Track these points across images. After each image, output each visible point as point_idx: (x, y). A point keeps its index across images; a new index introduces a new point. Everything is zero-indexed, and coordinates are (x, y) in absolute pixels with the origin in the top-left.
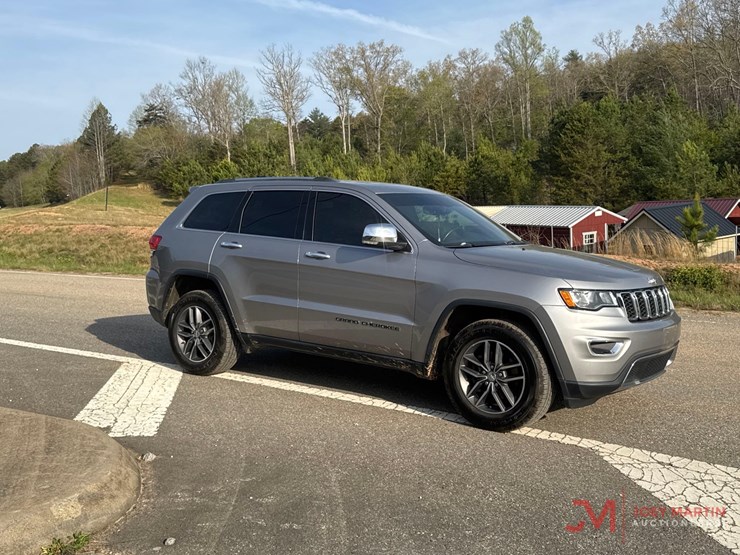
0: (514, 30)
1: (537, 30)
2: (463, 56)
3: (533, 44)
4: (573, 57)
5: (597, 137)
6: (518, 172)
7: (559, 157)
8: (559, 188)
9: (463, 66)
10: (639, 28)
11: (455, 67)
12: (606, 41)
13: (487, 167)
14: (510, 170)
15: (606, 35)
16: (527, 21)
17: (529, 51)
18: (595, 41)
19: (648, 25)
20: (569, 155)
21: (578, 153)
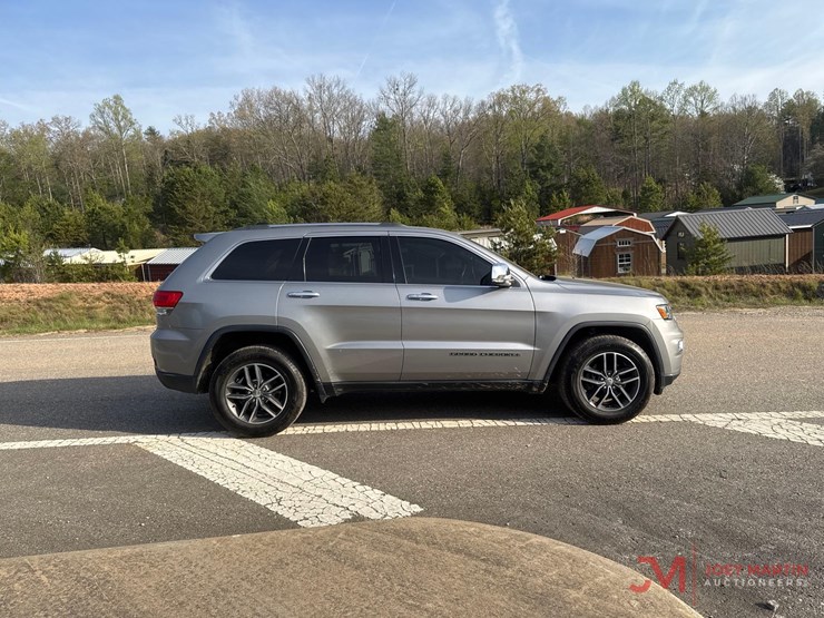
0: (106, 104)
1: (127, 107)
2: (56, 121)
3: (124, 117)
4: (152, 132)
5: (203, 195)
6: (131, 221)
7: (174, 209)
8: (176, 235)
9: (57, 129)
10: (212, 114)
11: (49, 130)
12: (184, 122)
13: (105, 217)
14: (124, 220)
15: (183, 117)
16: (117, 98)
17: (122, 124)
18: (175, 120)
19: (219, 113)
20: (184, 208)
21: (191, 207)
